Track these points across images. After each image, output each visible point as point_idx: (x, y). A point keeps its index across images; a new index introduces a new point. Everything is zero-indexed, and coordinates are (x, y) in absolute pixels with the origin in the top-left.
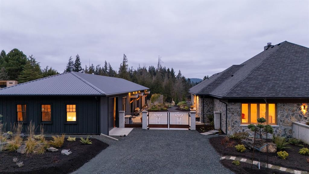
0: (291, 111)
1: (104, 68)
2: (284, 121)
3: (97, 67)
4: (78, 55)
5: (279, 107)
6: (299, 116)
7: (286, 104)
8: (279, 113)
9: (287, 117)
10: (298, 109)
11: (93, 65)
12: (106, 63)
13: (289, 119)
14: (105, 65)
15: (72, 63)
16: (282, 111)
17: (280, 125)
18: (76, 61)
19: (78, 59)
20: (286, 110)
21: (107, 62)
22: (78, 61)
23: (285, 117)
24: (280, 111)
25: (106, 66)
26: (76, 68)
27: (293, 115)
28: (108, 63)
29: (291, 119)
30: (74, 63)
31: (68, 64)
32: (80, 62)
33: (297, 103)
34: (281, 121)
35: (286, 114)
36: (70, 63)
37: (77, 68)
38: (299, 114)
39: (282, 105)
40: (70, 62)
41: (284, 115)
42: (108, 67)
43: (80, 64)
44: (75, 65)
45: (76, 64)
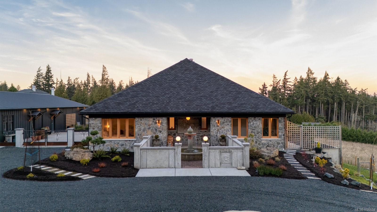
0: (147, 125)
1: (86, 82)
2: (141, 134)
3: (74, 80)
4: (49, 66)
5: (136, 121)
6: (154, 130)
7: (143, 119)
8: (137, 127)
9: (144, 130)
10: (154, 123)
11: (70, 79)
12: (88, 76)
13: (146, 132)
14: (87, 78)
15: (42, 75)
16: (139, 126)
17: (137, 138)
18: (46, 73)
19: (49, 71)
20: (143, 124)
21: (89, 74)
22: (49, 73)
23: (142, 131)
24: (137, 125)
25: (88, 80)
26: (46, 81)
27: (149, 128)
28: (91, 76)
29: (148, 132)
30: (44, 75)
31: (36, 76)
32: (52, 74)
33: (153, 118)
34: (138, 134)
35: (143, 128)
36: (38, 76)
37: (48, 81)
38: (154, 128)
39: (139, 119)
40: (38, 74)
41: (141, 129)
42: (91, 80)
43: (51, 77)
44: (46, 78)
45: (46, 76)
